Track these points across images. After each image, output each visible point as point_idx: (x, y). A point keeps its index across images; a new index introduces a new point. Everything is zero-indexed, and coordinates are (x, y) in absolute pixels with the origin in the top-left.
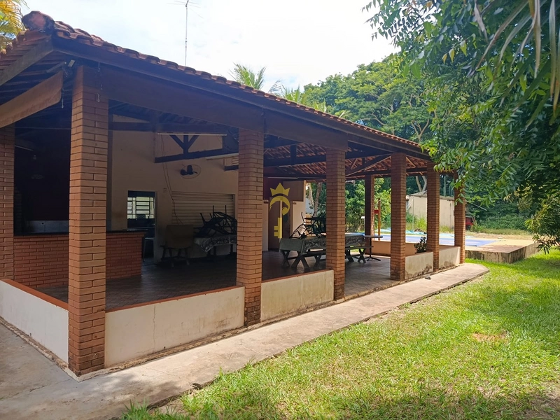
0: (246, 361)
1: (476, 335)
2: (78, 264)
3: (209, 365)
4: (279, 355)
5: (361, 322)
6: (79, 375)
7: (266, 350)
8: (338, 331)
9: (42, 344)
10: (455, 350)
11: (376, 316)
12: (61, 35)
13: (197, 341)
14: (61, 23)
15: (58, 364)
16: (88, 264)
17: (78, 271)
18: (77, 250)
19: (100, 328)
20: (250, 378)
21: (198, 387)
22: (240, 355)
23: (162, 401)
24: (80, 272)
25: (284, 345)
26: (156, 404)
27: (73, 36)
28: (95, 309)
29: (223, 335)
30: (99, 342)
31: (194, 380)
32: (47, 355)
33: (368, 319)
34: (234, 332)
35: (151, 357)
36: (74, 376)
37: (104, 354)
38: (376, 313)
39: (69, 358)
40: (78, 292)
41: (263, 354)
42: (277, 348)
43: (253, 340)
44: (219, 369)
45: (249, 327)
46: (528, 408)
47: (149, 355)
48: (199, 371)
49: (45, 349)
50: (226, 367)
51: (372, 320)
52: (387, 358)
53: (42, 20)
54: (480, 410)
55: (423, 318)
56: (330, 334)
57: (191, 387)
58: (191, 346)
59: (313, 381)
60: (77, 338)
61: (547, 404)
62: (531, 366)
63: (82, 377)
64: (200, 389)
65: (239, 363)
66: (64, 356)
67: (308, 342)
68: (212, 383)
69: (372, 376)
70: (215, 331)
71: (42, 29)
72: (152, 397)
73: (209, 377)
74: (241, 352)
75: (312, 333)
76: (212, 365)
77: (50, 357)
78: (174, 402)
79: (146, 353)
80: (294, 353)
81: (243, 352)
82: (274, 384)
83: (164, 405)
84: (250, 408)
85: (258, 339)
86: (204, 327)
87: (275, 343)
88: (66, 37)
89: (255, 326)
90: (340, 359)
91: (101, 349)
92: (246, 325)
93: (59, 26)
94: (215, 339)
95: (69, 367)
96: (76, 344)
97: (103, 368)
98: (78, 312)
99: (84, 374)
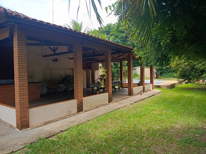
0: (78, 123)
1: (154, 111)
2: (18, 93)
3: (65, 125)
4: (89, 120)
5: (117, 109)
6: (21, 130)
7: (85, 119)
8: (109, 112)
9: (6, 122)
10: (147, 116)
11: (123, 107)
12: (9, 14)
13: (61, 118)
14: (9, 10)
15: (12, 128)
16: (22, 92)
17: (18, 95)
18: (18, 88)
19: (27, 114)
20: (79, 128)
21: (62, 131)
22: (76, 121)
23: (50, 136)
24: (19, 95)
25: (91, 117)
26: (48, 137)
27: (14, 14)
28: (25, 108)
29: (70, 116)
30: (27, 119)
31: (60, 129)
32: (8, 125)
33: (120, 108)
34: (74, 115)
35: (45, 123)
36: (19, 131)
37: (29, 123)
38: (122, 106)
39: (17, 125)
40: (19, 102)
41: (84, 121)
42: (89, 119)
43: (81, 117)
44: (69, 126)
45: (79, 113)
46: (167, 131)
47: (44, 123)
48: (62, 127)
49: (7, 123)
50: (71, 125)
51: (121, 109)
52: (125, 120)
53: (3, 9)
54: (152, 132)
55: (138, 107)
56: (107, 113)
57: (60, 132)
58: (59, 120)
59: (100, 127)
60: (19, 118)
61: (173, 130)
62: (171, 120)
63: (22, 131)
64: (63, 132)
65: (76, 124)
66: (15, 125)
67: (99, 116)
68: (67, 130)
69: (120, 125)
70: (67, 114)
71: (3, 13)
72: (47, 135)
73: (65, 128)
74: (76, 120)
75: (101, 113)
76: (67, 125)
77: (9, 125)
78: (54, 136)
79: (43, 122)
80: (94, 120)
81: (77, 120)
82: (87, 129)
83: (51, 137)
84: (79, 136)
85: (82, 116)
86: (63, 113)
87: (88, 117)
88: (11, 15)
89: (81, 112)
90: (110, 120)
91: (28, 121)
92: (78, 112)
93: (8, 11)
94: (67, 117)
95: (17, 128)
96: (19, 120)
97: (29, 127)
98: (19, 109)
99: (22, 130)
